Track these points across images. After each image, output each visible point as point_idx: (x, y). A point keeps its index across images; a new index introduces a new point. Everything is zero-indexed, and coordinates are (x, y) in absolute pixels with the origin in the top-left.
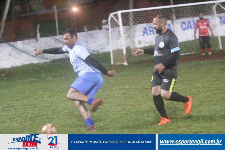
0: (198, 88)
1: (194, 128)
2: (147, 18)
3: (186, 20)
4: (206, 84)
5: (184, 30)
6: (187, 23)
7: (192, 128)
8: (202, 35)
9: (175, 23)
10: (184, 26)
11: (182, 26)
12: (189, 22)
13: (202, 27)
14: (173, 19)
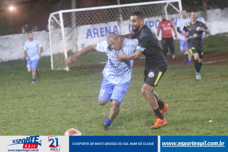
2: (91, 19)
8: (165, 37)
9: (122, 25)
13: (165, 29)
14: (119, 21)
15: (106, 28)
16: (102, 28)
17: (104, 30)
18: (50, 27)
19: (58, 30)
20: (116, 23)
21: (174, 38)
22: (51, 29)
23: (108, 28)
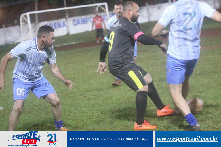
0: (87, 66)
1: (87, 96)
2: (48, 17)
3: (76, 18)
4: (93, 64)
5: (75, 25)
6: (77, 20)
7: (86, 96)
8: (97, 28)
9: (68, 21)
10: (75, 23)
11: (73, 23)
12: (78, 20)
13: (97, 22)
14: (66, 18)
15: (58, 23)
16: (55, 23)
17: (57, 24)
18: (21, 23)
19: (26, 25)
20: (64, 20)
21: (104, 29)
22: (23, 25)
23: (59, 24)
